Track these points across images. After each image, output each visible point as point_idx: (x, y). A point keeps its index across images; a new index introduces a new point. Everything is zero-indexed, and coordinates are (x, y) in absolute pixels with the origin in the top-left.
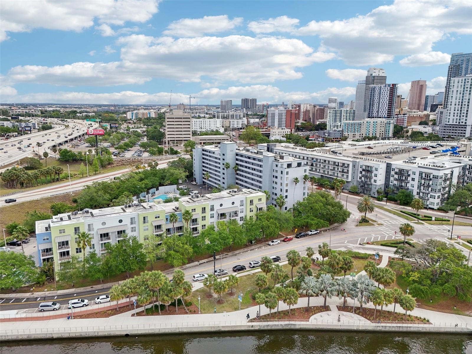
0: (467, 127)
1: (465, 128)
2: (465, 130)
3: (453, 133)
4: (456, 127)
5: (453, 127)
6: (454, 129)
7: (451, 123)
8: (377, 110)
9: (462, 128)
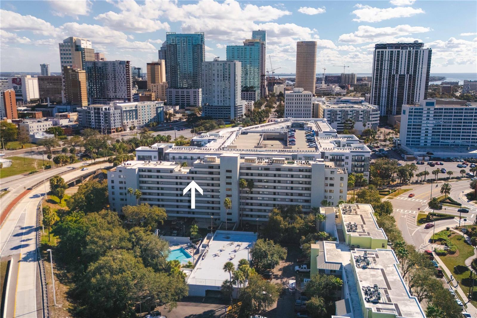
0: (231, 107)
1: (229, 109)
2: (229, 111)
3: (219, 113)
4: (222, 108)
5: (219, 108)
6: (220, 110)
7: (216, 104)
8: (114, 90)
9: (227, 109)
